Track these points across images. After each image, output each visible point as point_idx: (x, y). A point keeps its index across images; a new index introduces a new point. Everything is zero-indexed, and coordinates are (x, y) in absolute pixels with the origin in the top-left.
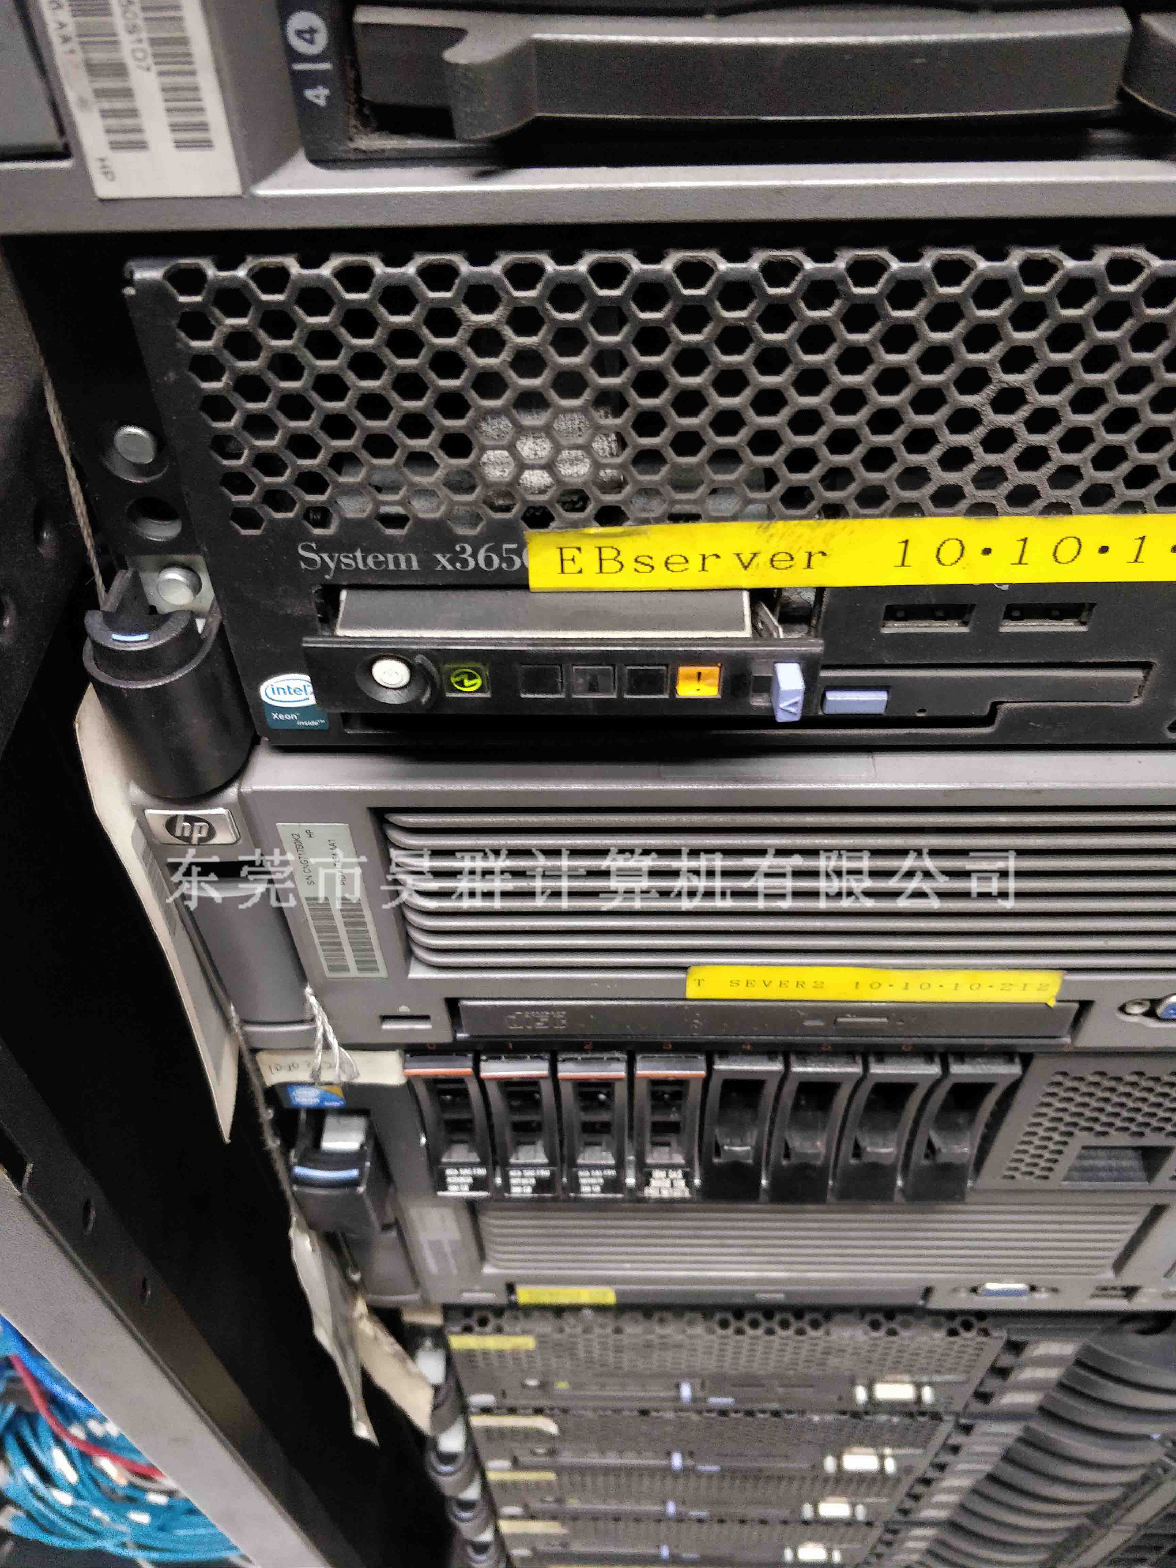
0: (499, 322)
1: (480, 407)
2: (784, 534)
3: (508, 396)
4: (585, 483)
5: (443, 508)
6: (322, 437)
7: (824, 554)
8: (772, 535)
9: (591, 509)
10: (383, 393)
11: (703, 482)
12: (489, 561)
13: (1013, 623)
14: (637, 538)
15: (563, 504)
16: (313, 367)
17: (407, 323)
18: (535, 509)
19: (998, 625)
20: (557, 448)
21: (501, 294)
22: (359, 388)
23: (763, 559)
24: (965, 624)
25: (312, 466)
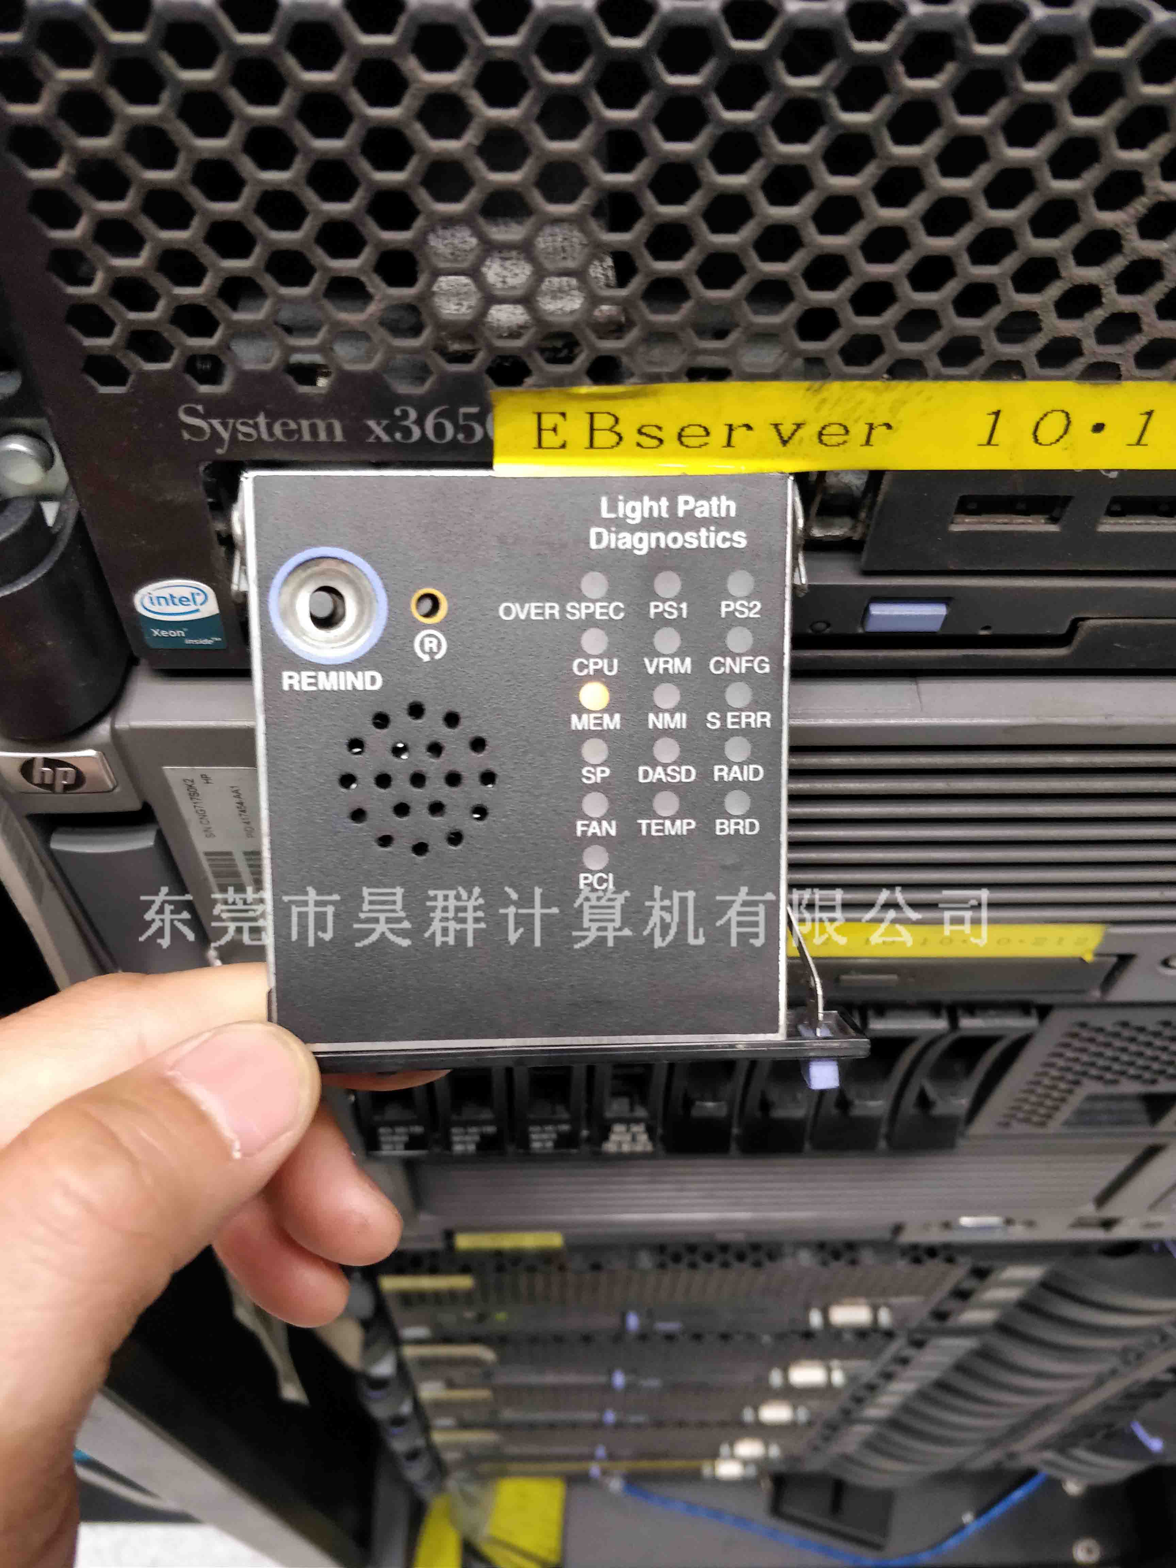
0: (463, 84)
1: (432, 214)
2: (839, 399)
3: (473, 196)
4: (576, 324)
5: (378, 358)
6: (207, 255)
7: (889, 426)
8: (824, 401)
9: (582, 360)
10: (294, 189)
11: (737, 325)
12: (439, 430)
13: (1112, 520)
14: (641, 401)
15: (542, 351)
16: (191, 149)
17: (329, 84)
18: (504, 358)
19: (1096, 522)
20: (540, 274)
21: (468, 39)
22: (261, 182)
23: (809, 432)
24: (1054, 520)
25: (195, 296)
